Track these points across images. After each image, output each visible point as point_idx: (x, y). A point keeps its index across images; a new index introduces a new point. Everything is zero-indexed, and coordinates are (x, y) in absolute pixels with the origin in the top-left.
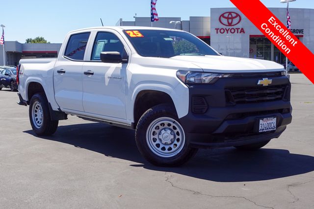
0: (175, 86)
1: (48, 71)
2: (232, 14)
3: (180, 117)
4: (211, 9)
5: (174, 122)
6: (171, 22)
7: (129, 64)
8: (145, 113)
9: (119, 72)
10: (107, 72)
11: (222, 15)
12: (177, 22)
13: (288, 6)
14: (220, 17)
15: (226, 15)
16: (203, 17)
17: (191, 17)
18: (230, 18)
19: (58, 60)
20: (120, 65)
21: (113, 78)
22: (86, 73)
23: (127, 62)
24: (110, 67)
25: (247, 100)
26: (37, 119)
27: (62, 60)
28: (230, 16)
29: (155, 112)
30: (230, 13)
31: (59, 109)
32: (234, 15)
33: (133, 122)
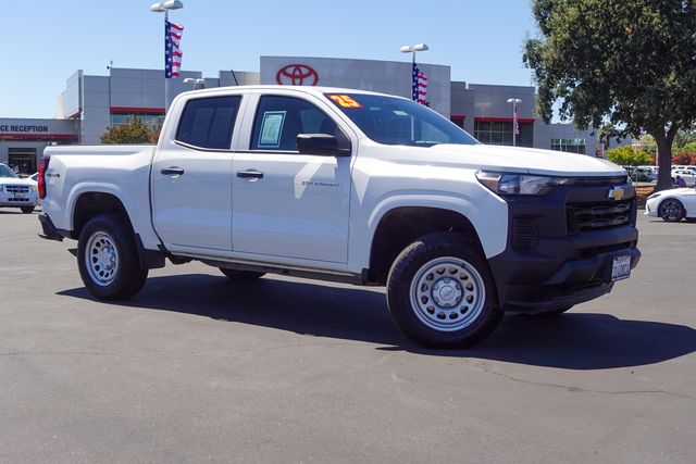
0: (478, 200)
1: (136, 170)
2: (302, 69)
3: (489, 254)
4: (262, 58)
5: (463, 266)
6: (186, 80)
7: (353, 158)
8: (407, 249)
9: (332, 174)
10: (300, 173)
11: (283, 71)
12: (198, 80)
13: (414, 59)
14: (279, 73)
15: (290, 71)
16: (245, 73)
17: (221, 72)
18: (297, 77)
19: (161, 148)
20: (332, 160)
21: (316, 184)
22: (241, 175)
23: (349, 154)
24: (305, 164)
25: (593, 225)
26: (97, 268)
27: (171, 148)
28: (297, 73)
29: (430, 248)
30: (297, 67)
31: (162, 246)
32: (305, 71)
33: (367, 267)
